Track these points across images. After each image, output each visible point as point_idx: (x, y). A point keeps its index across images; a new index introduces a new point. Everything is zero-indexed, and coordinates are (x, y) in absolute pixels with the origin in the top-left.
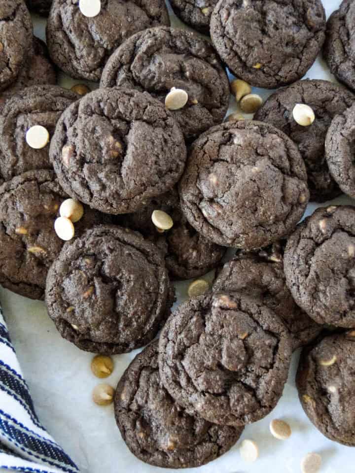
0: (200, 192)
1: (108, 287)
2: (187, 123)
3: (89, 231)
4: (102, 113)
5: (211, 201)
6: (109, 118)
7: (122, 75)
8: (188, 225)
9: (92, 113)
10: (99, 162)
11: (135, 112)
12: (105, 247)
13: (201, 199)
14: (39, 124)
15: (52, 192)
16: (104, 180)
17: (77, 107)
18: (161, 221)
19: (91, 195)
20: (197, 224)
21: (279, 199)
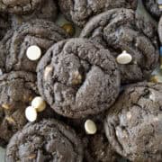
0: (119, 120)
1: (45, 157)
2: (125, 74)
3: (45, 121)
4: (77, 54)
5: (123, 128)
6: (80, 59)
7: (97, 32)
8: (104, 135)
9: (71, 52)
10: (65, 84)
12: (51, 134)
13: (118, 124)
14: (38, 45)
15: (31, 89)
16: (65, 96)
17: (64, 44)
18: (89, 128)
19: (54, 101)
20: (110, 138)
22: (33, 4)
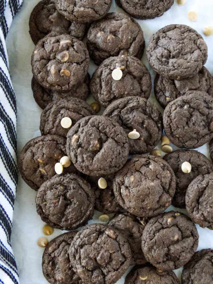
0: (124, 181)
1: (65, 202)
2: (134, 146)
3: (68, 175)
4: (98, 128)
5: (127, 187)
6: (100, 132)
7: (116, 113)
8: (112, 191)
9: (94, 126)
10: (86, 149)
11: (112, 134)
12: (72, 186)
13: (123, 184)
14: (70, 117)
15: (61, 150)
16: (85, 159)
17: (89, 119)
18: (101, 184)
19: (77, 161)
20: (116, 194)
21: (156, 201)
22: (71, 86)
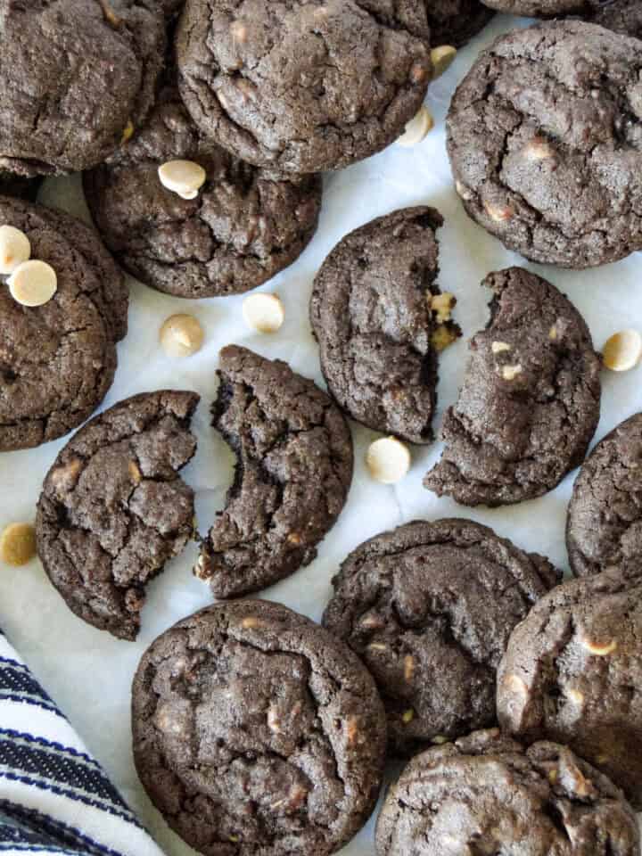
21: (367, 72)
